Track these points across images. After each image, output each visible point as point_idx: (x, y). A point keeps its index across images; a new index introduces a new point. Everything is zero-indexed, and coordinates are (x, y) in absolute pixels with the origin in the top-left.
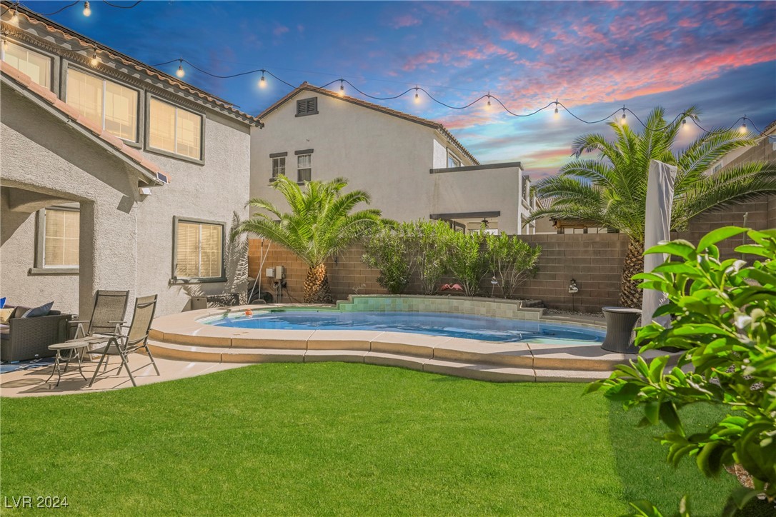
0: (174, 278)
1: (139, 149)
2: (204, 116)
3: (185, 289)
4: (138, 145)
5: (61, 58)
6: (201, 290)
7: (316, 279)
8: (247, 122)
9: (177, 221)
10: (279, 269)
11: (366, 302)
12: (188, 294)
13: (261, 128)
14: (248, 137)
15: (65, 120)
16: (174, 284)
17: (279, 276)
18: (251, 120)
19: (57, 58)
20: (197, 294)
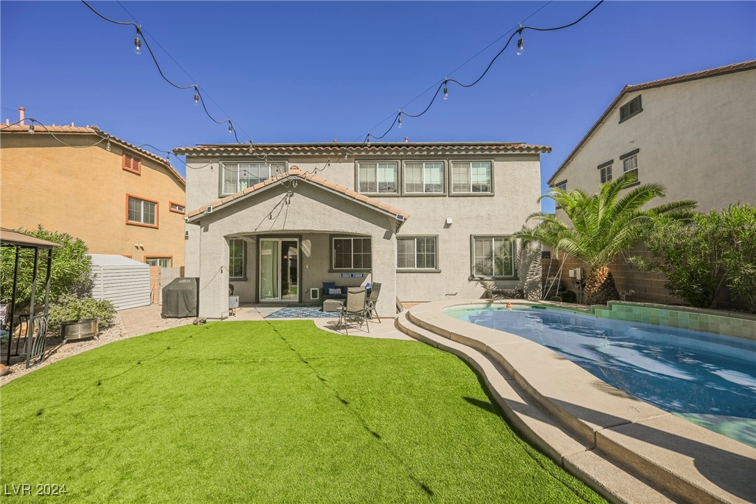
0: (472, 276)
1: (445, 196)
2: (493, 161)
3: (481, 283)
4: (444, 194)
5: (401, 160)
6: (495, 285)
7: (596, 281)
8: (533, 152)
9: (473, 237)
10: (578, 270)
11: (630, 311)
12: (485, 287)
13: (549, 152)
14: (538, 163)
15: (351, 199)
16: (472, 280)
17: (579, 278)
18: (536, 149)
19: (399, 161)
20: (491, 288)
